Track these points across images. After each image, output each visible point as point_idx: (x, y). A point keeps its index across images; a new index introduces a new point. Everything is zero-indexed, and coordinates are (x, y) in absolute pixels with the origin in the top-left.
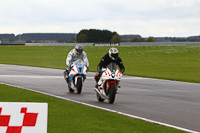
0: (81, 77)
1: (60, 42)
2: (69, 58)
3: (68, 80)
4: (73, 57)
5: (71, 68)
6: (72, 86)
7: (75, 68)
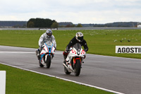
0: (50, 55)
1: (15, 27)
2: (41, 40)
3: (39, 57)
4: (44, 39)
5: (42, 48)
6: (43, 63)
7: (45, 48)
